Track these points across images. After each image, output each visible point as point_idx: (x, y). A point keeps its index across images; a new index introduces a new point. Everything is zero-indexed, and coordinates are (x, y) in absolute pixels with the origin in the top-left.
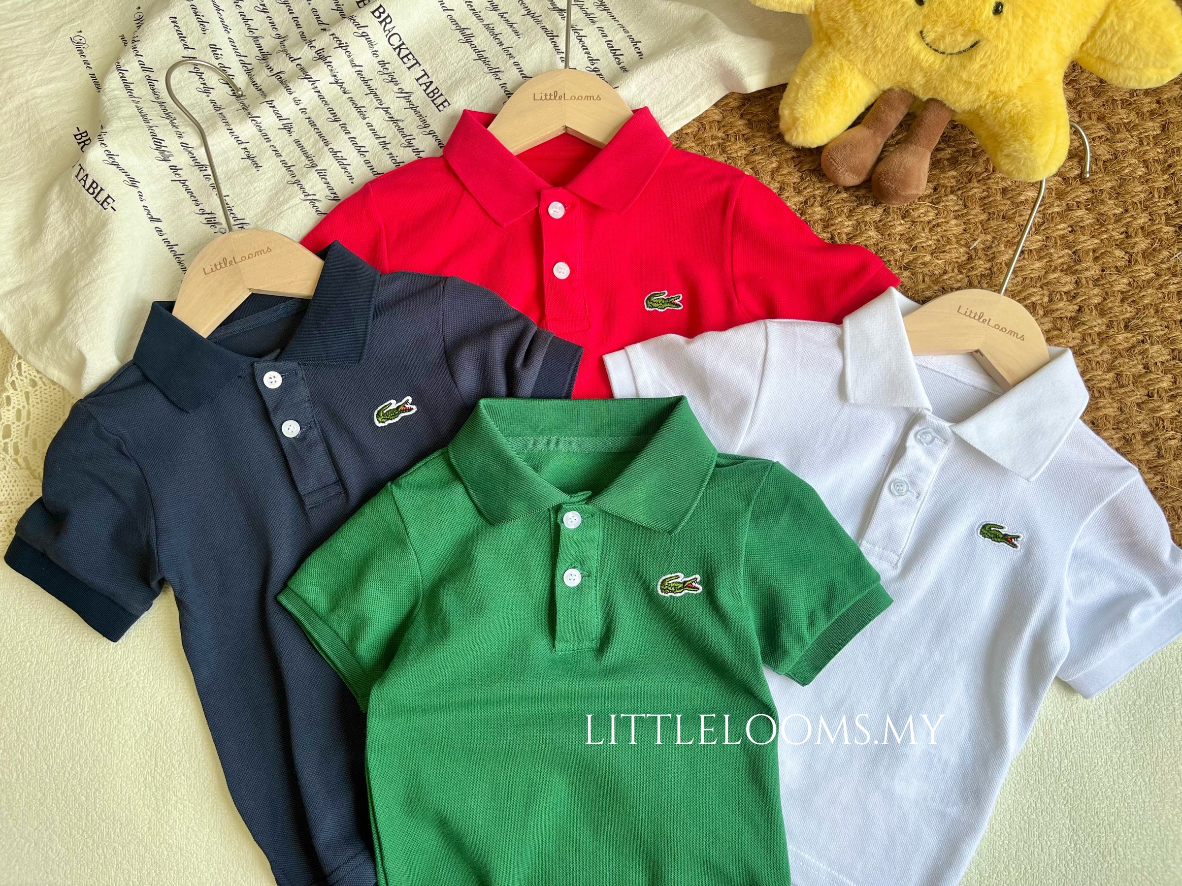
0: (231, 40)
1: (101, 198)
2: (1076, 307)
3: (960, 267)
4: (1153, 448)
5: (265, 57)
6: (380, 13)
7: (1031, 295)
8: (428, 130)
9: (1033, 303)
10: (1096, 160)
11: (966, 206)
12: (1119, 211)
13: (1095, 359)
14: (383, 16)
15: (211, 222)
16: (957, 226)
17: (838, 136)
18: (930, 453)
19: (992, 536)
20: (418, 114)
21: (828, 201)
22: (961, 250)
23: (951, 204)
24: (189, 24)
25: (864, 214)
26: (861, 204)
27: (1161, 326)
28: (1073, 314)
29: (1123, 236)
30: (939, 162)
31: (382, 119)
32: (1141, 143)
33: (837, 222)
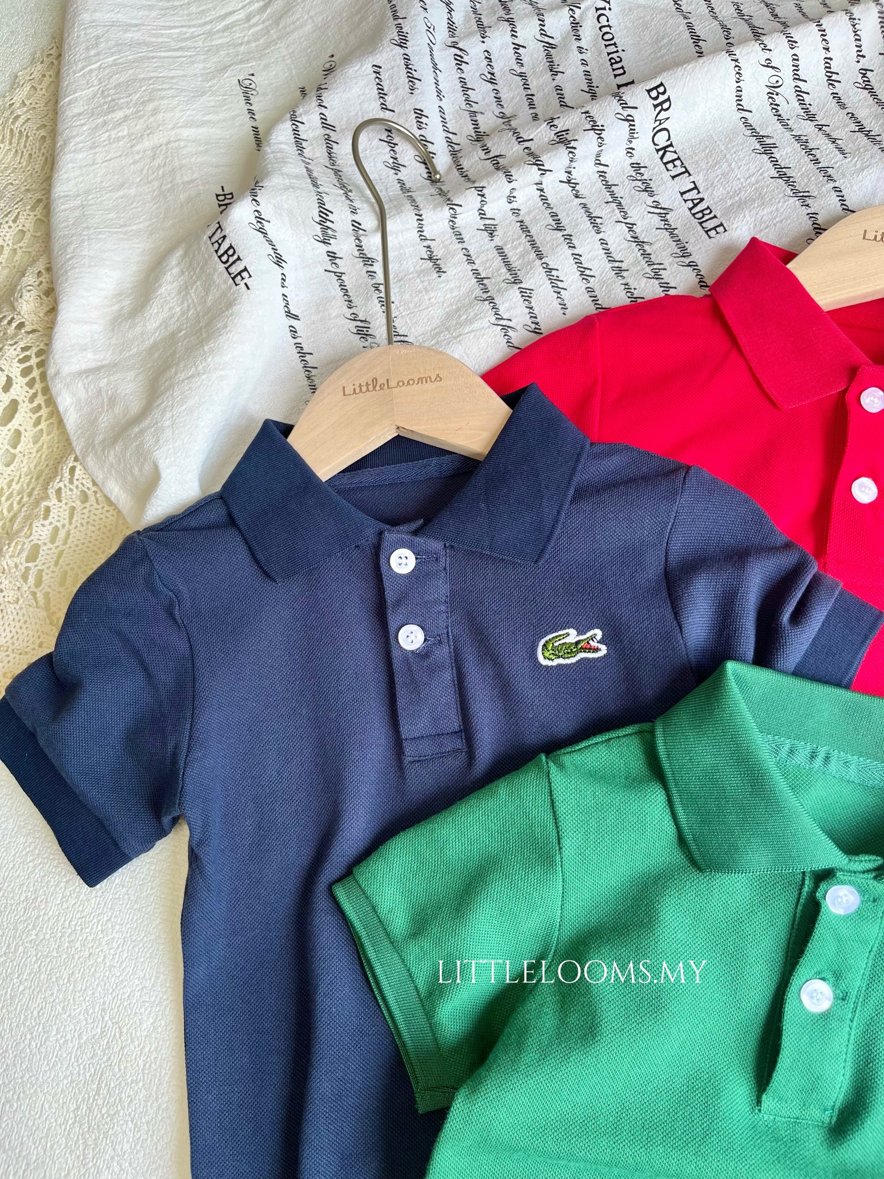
0: (441, 110)
1: (234, 270)
5: (479, 137)
6: (659, 93)
8: (687, 260)
14: (662, 98)
15: (363, 332)
20: (675, 239)
24: (395, 78)
31: (622, 237)
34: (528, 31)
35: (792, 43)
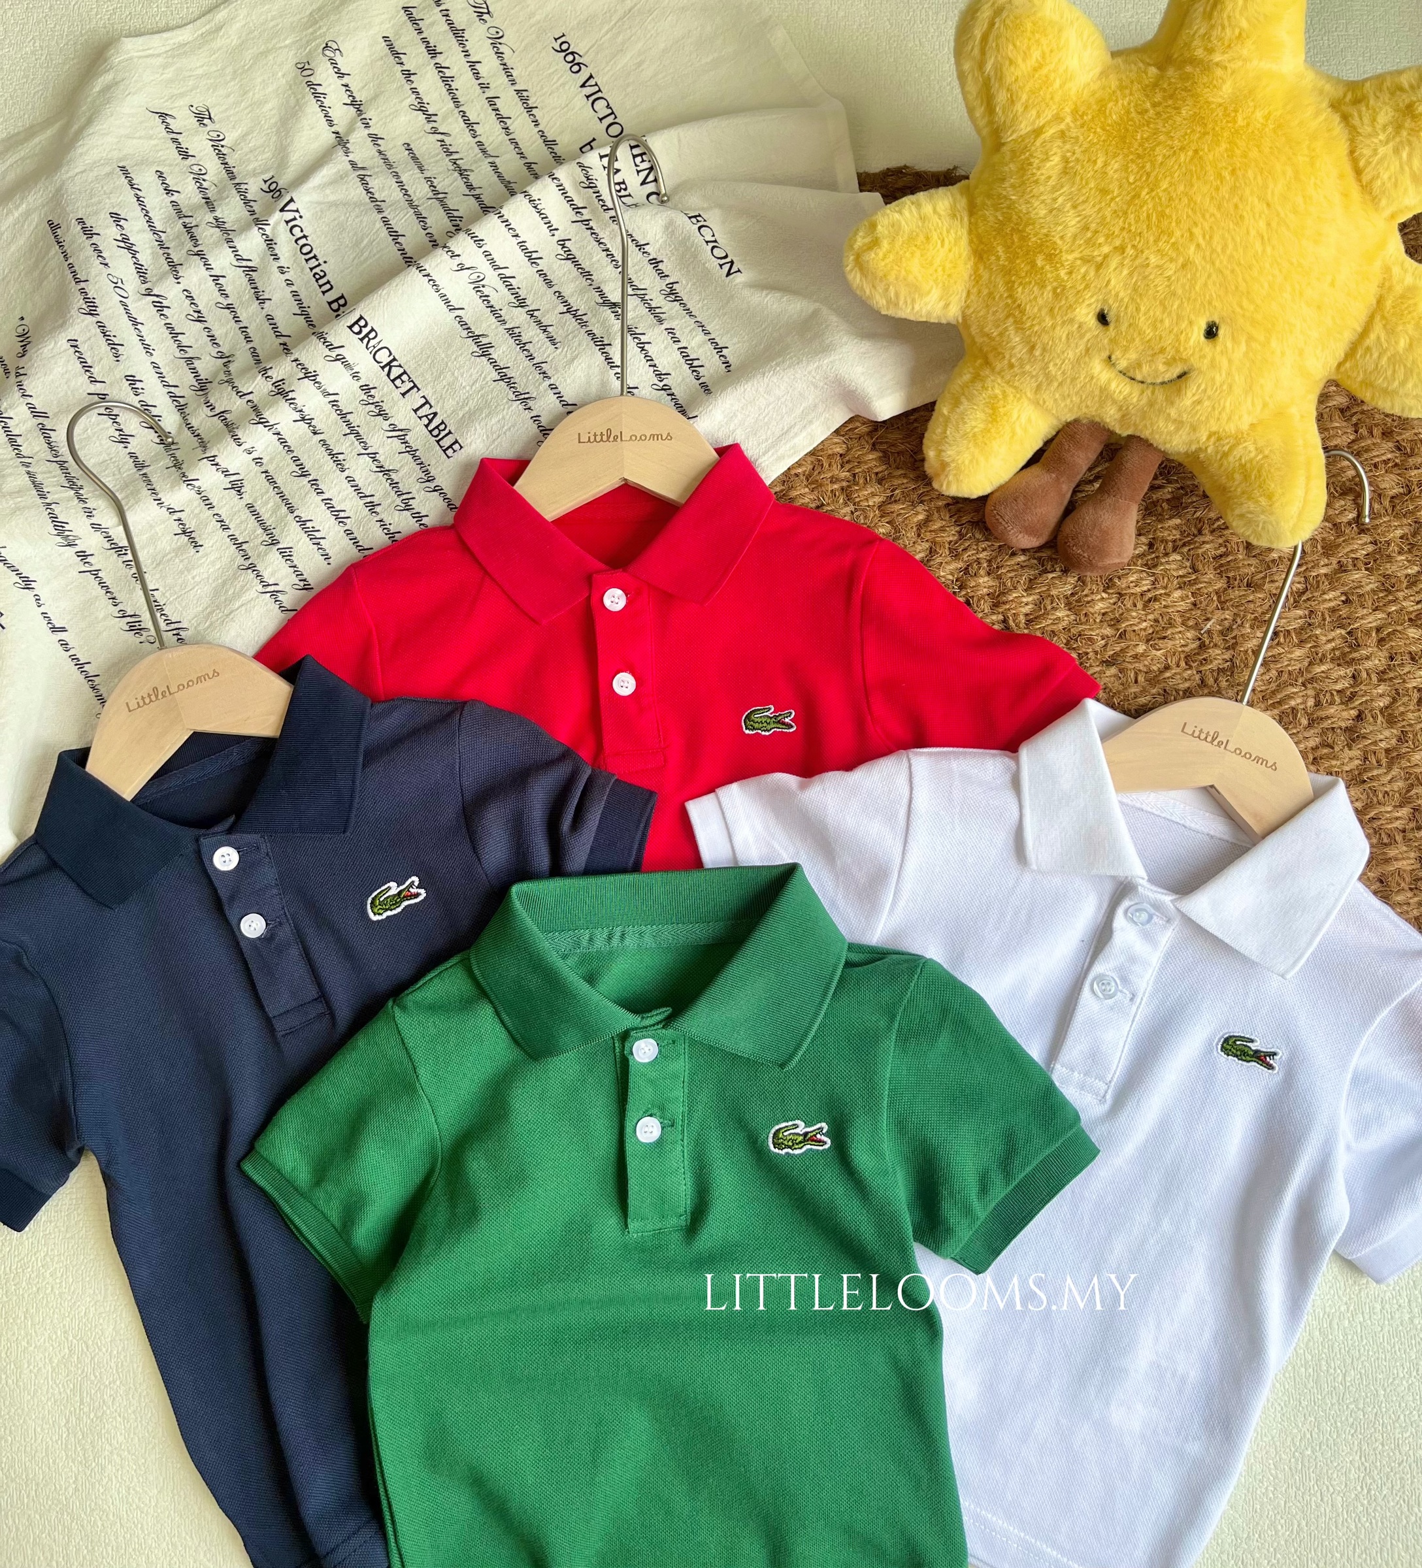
0: (156, 366)
2: (1354, 713)
3: (1188, 658)
5: (202, 387)
6: (361, 327)
7: (1289, 697)
8: (432, 485)
9: (1293, 709)
10: (1380, 495)
11: (1195, 570)
13: (1380, 788)
14: (365, 331)
15: (135, 628)
16: (1183, 600)
17: (1007, 483)
18: (1148, 937)
19: (1239, 1053)
20: (418, 462)
21: (998, 567)
22: (1189, 635)
23: (1173, 566)
24: (95, 349)
25: (1050, 586)
26: (1046, 571)
28: (1349, 723)
29: (1419, 606)
30: (1156, 506)
31: (367, 470)
33: (1011, 598)
34: (222, 260)
35: (479, 242)
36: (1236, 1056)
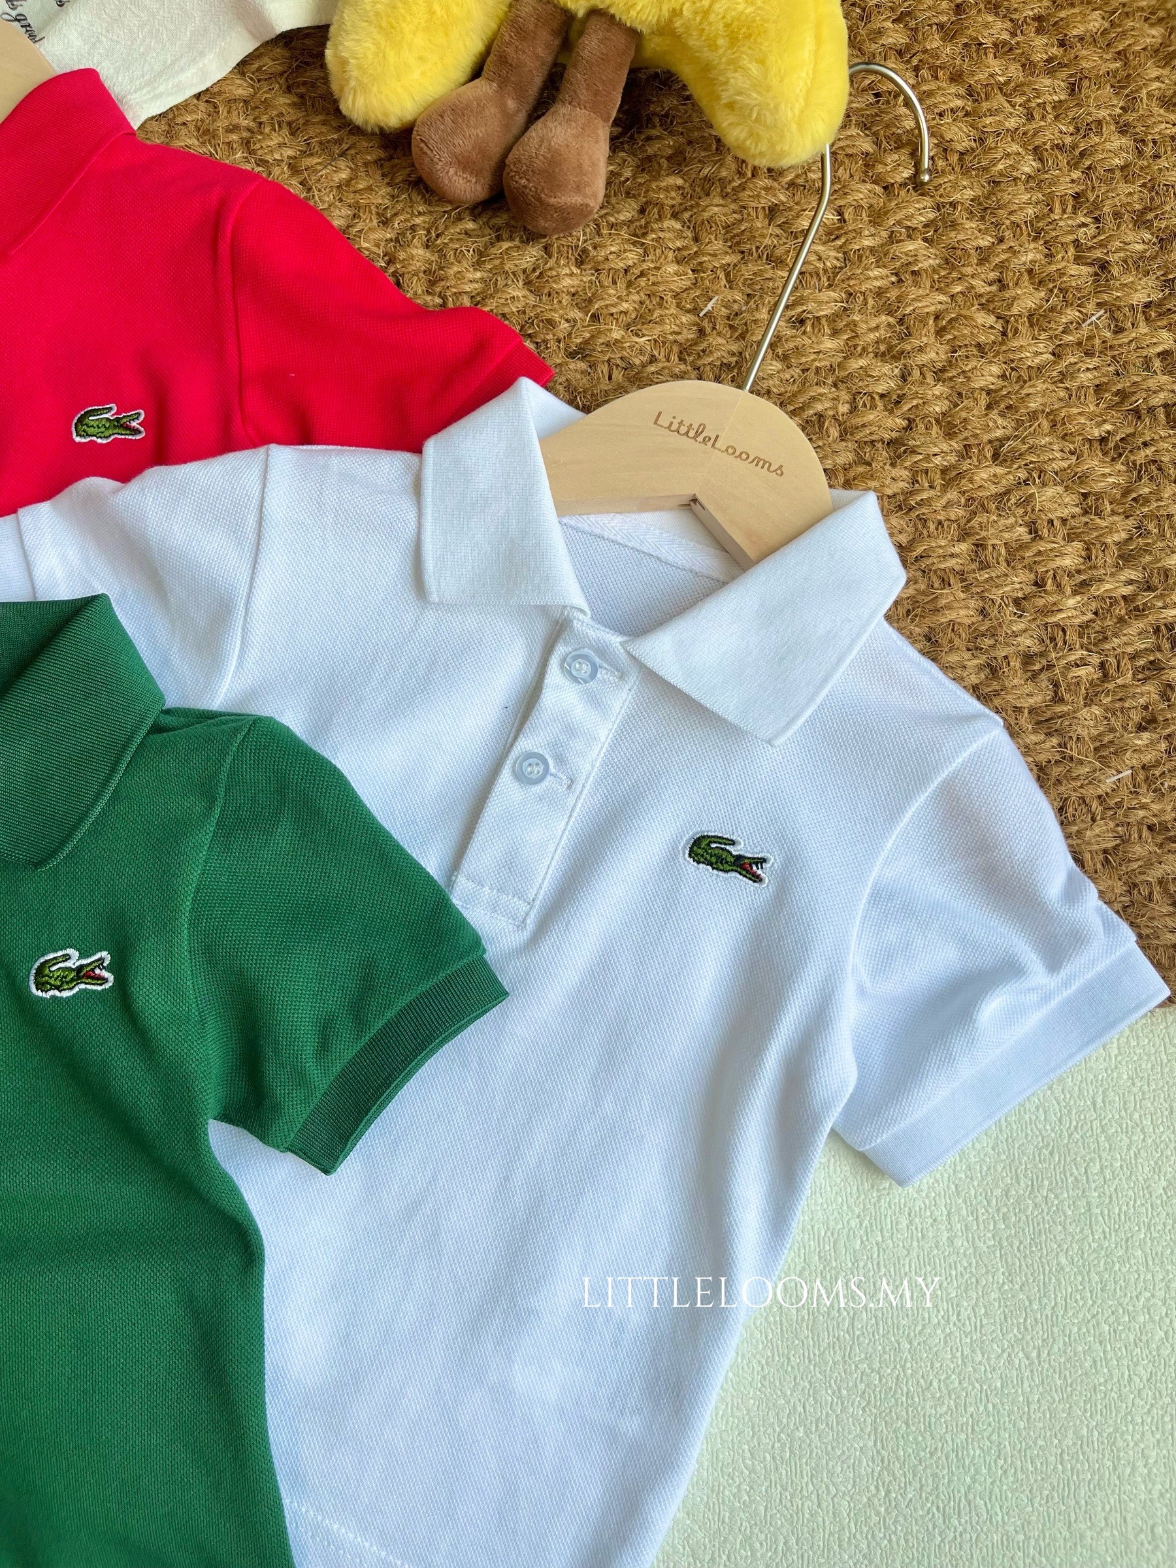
2: (901, 422)
4: (1044, 684)
7: (814, 399)
9: (821, 416)
10: (945, 150)
11: (696, 239)
12: (985, 241)
13: (933, 516)
16: (678, 276)
18: (594, 701)
19: (714, 860)
21: (438, 236)
22: (684, 320)
23: (669, 235)
25: (503, 259)
26: (499, 238)
27: (1062, 451)
28: (894, 435)
29: (994, 288)
32: (1030, 117)
33: (451, 272)
36: (710, 864)
